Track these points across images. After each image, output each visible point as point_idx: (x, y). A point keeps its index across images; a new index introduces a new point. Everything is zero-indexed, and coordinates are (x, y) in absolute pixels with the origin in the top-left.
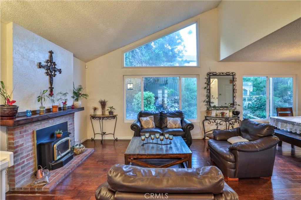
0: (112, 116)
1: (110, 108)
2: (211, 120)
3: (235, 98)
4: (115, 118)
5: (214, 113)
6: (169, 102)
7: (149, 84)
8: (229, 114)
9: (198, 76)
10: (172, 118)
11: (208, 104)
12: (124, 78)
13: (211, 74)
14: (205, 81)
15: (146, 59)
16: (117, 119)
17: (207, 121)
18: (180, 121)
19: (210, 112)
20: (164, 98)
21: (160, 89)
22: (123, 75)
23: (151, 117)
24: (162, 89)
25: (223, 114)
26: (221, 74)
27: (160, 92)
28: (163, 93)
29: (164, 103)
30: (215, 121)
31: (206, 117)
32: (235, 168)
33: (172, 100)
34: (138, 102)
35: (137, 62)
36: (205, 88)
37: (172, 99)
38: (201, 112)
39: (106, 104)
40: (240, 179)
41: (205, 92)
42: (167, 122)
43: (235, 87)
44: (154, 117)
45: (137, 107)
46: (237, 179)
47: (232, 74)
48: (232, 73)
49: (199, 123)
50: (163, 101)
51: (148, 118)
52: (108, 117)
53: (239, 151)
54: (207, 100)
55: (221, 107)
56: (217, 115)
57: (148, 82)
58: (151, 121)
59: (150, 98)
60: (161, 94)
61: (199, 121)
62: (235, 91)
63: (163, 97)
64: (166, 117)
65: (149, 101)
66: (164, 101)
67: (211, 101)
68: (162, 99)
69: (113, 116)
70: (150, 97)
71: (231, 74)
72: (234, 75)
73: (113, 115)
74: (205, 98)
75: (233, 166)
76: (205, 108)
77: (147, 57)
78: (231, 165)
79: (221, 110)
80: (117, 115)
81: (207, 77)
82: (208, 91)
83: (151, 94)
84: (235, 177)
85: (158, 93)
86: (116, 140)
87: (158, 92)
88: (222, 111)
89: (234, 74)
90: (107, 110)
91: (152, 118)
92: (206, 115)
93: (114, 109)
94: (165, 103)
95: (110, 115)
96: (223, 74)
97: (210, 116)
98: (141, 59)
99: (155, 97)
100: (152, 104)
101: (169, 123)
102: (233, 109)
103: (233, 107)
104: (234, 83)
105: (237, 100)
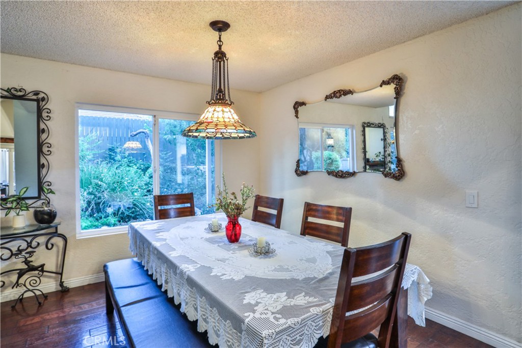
3: (44, 172)
43: (44, 136)
47: (35, 97)
48: (36, 93)
71: (32, 96)
72: (43, 99)
89: (41, 96)
102: (39, 203)
103: (39, 198)
104: (42, 126)
105: (52, 177)
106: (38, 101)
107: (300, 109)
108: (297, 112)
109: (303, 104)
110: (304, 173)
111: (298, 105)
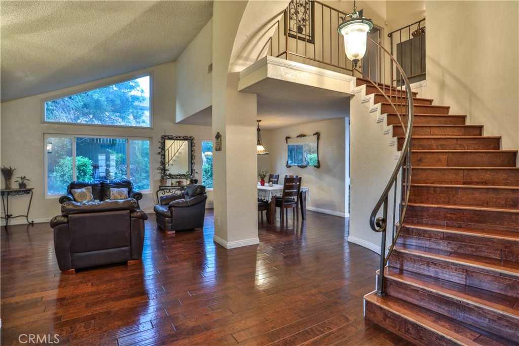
0: (24, 190)
1: (21, 178)
2: (166, 191)
3: (193, 165)
4: (29, 193)
5: (169, 183)
6: (118, 172)
7: (82, 145)
8: (186, 182)
9: (150, 138)
10: (117, 189)
11: (163, 172)
12: (45, 136)
13: (166, 138)
14: (159, 145)
15: (78, 107)
16: (33, 194)
17: (162, 192)
18: (127, 192)
19: (165, 181)
20: (110, 167)
21: (102, 153)
22: (44, 133)
23: (87, 189)
24: (105, 153)
25: (179, 182)
26: (178, 138)
27: (102, 158)
28: (108, 159)
29: (108, 175)
30: (169, 191)
31: (160, 187)
32: (171, 222)
33: (122, 170)
34: (62, 173)
35: (61, 110)
36: (159, 153)
37: (122, 168)
38: (154, 182)
39: (14, 172)
40: (176, 232)
41: (159, 158)
42: (110, 193)
44: (92, 188)
45: (61, 181)
46: (174, 232)
48: (191, 137)
49: (153, 194)
50: (107, 172)
51: (84, 190)
52: (17, 192)
53: (174, 207)
54: (162, 167)
55: (178, 175)
56: (172, 184)
57: (81, 141)
58: (88, 193)
59: (83, 166)
60: (105, 161)
61: (152, 192)
62: (193, 157)
63: (108, 166)
64: (109, 188)
65: (83, 171)
66: (109, 172)
67: (166, 169)
68: (106, 169)
69: (27, 190)
70: (85, 165)
71: (189, 139)
72: (193, 139)
73: (25, 188)
74: (159, 165)
75: (170, 221)
76: (159, 177)
77: (79, 103)
78: (168, 220)
79: (177, 178)
80: (33, 189)
81: (161, 141)
82: (163, 157)
83: (86, 160)
84: (172, 230)
85: (98, 160)
86: (32, 224)
87: (98, 158)
88: (178, 180)
90: (15, 182)
91: (89, 189)
92: (160, 185)
93: (28, 180)
94: (110, 175)
95: (20, 188)
96: (180, 137)
97: (165, 185)
98: (69, 106)
99: (92, 166)
100: (88, 176)
101: (113, 194)
102: (191, 177)
103: (191, 175)
104: (192, 149)
105: (195, 167)
106: (191, 140)
107: (288, 140)
108: (287, 141)
109: (289, 138)
110: (290, 167)
111: (287, 138)
